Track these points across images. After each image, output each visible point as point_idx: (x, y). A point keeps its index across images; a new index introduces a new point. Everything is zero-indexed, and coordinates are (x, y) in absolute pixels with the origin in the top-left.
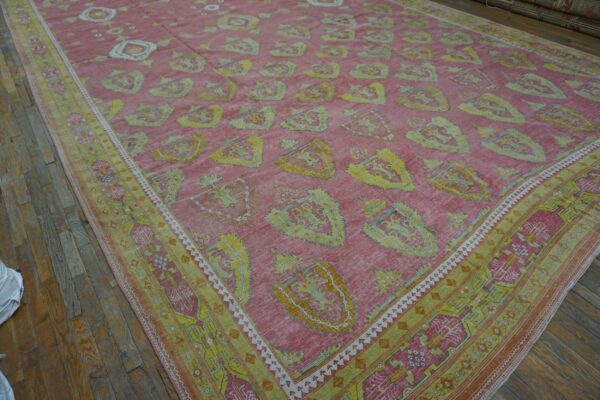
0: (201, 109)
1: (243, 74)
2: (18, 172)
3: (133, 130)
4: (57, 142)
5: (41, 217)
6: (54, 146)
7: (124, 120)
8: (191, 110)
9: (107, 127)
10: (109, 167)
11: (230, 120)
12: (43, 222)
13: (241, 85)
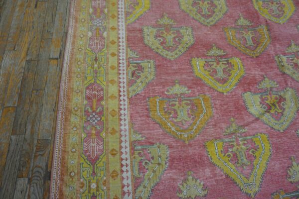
0: (221, 57)
1: (282, 21)
2: (23, 54)
3: (146, 52)
4: (71, 32)
5: (13, 137)
6: (67, 34)
7: (141, 31)
8: (211, 53)
9: (123, 33)
10: (102, 99)
11: (245, 91)
12: (12, 148)
13: (274, 39)
